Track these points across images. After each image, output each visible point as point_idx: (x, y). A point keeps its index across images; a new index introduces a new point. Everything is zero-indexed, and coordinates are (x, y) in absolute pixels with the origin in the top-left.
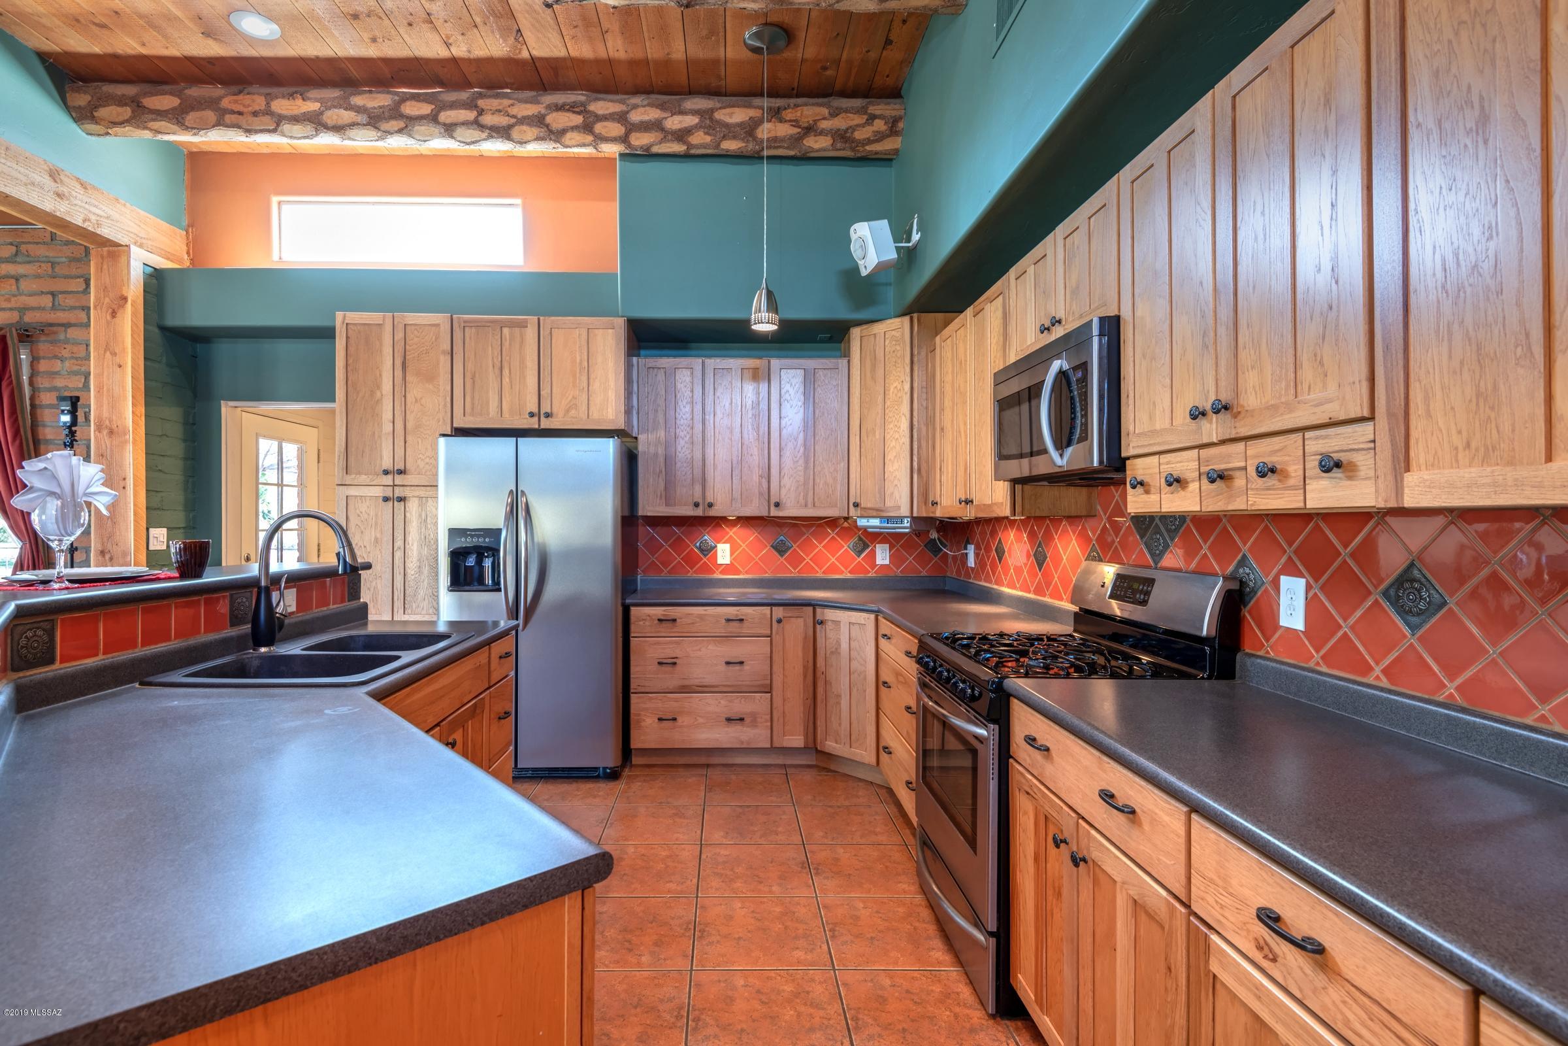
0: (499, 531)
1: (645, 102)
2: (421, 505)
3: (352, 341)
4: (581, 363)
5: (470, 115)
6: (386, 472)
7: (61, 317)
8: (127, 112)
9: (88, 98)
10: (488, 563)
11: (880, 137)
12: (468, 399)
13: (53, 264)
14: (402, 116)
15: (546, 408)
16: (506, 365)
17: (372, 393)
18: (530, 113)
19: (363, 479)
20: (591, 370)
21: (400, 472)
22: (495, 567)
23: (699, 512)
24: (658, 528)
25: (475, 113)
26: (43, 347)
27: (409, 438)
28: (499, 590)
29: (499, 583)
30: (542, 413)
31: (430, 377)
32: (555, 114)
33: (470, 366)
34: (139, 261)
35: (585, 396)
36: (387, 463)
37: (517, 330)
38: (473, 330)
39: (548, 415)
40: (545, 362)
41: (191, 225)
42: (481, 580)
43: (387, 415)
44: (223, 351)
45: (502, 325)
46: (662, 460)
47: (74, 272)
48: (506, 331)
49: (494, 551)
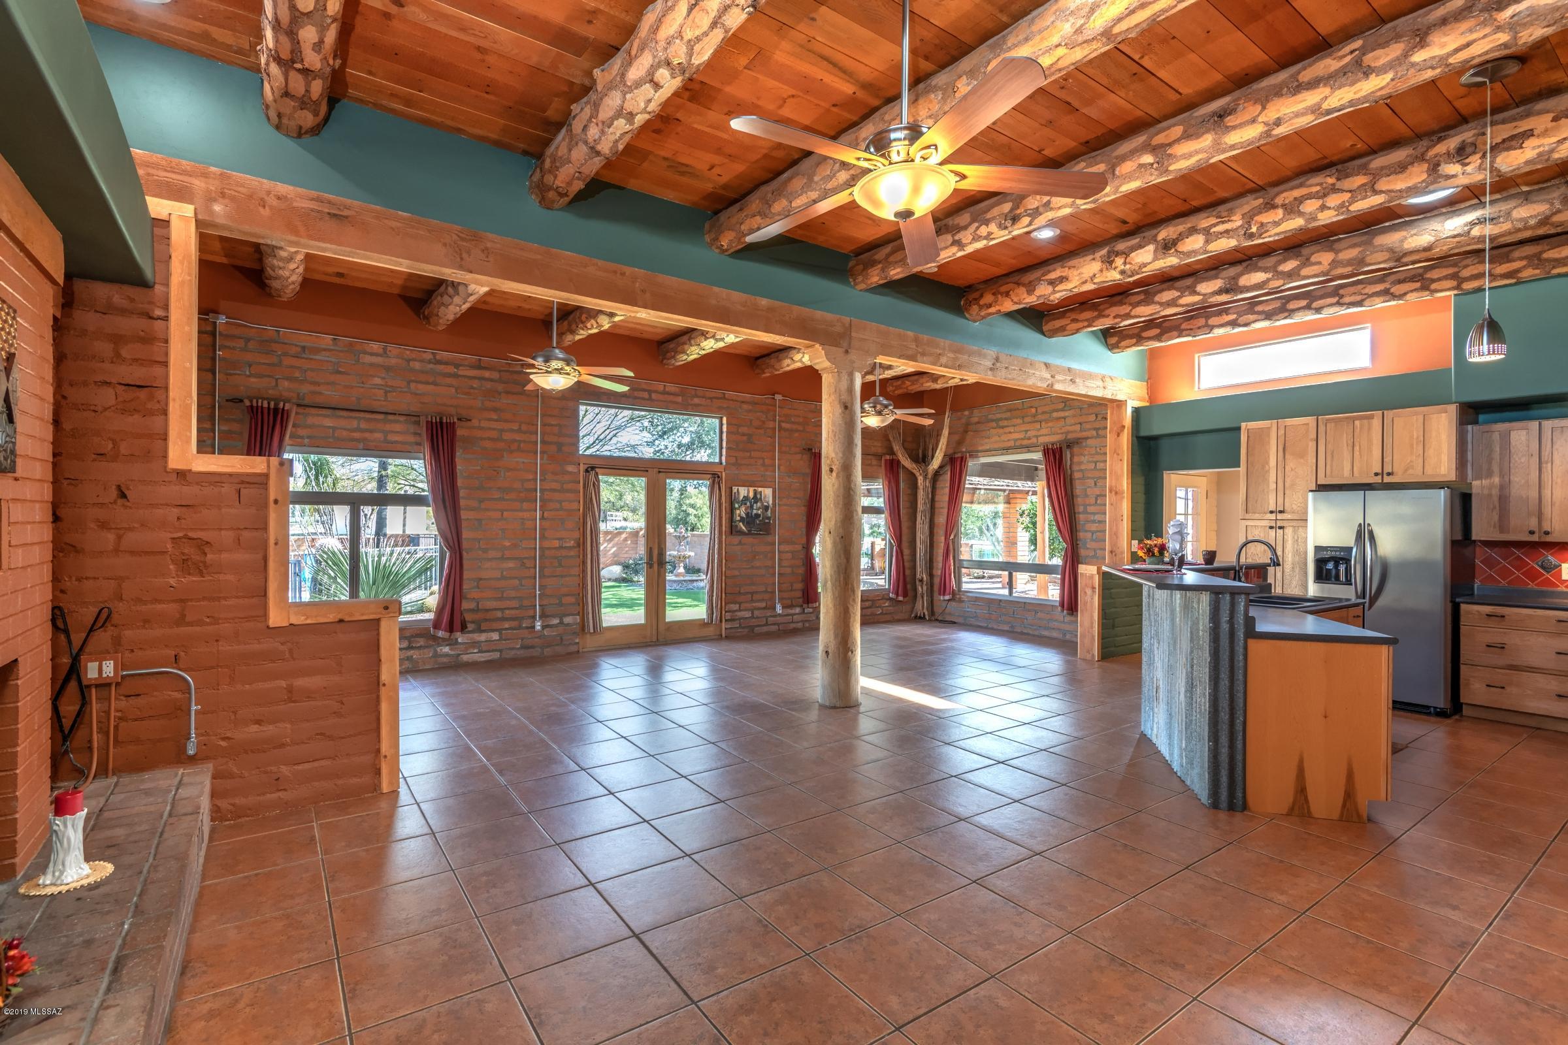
0: (1351, 548)
1: (1476, 261)
2: (1295, 532)
3: (1251, 439)
4: (1418, 438)
5: (1335, 300)
6: (1272, 512)
7: (1085, 434)
8: (1134, 340)
9: (1117, 339)
10: (1342, 568)
12: (1328, 467)
13: (1081, 409)
14: (1287, 310)
15: (1388, 469)
16: (1357, 444)
17: (1263, 467)
18: (1378, 290)
19: (1257, 516)
20: (1426, 442)
21: (1281, 512)
22: (1348, 570)
23: (1535, 538)
24: (1496, 549)
25: (1337, 298)
26: (1076, 449)
27: (1287, 492)
28: (1351, 584)
29: (1350, 580)
30: (1385, 472)
31: (1302, 455)
32: (1398, 286)
33: (1330, 447)
34: (1132, 404)
35: (1421, 460)
36: (1272, 508)
37: (1365, 421)
38: (1333, 424)
39: (1389, 474)
40: (1388, 441)
41: (1149, 378)
42: (1337, 577)
43: (1272, 477)
44: (1164, 445)
45: (1354, 419)
46: (1496, 499)
47: (1091, 411)
48: (1357, 423)
49: (1347, 561)
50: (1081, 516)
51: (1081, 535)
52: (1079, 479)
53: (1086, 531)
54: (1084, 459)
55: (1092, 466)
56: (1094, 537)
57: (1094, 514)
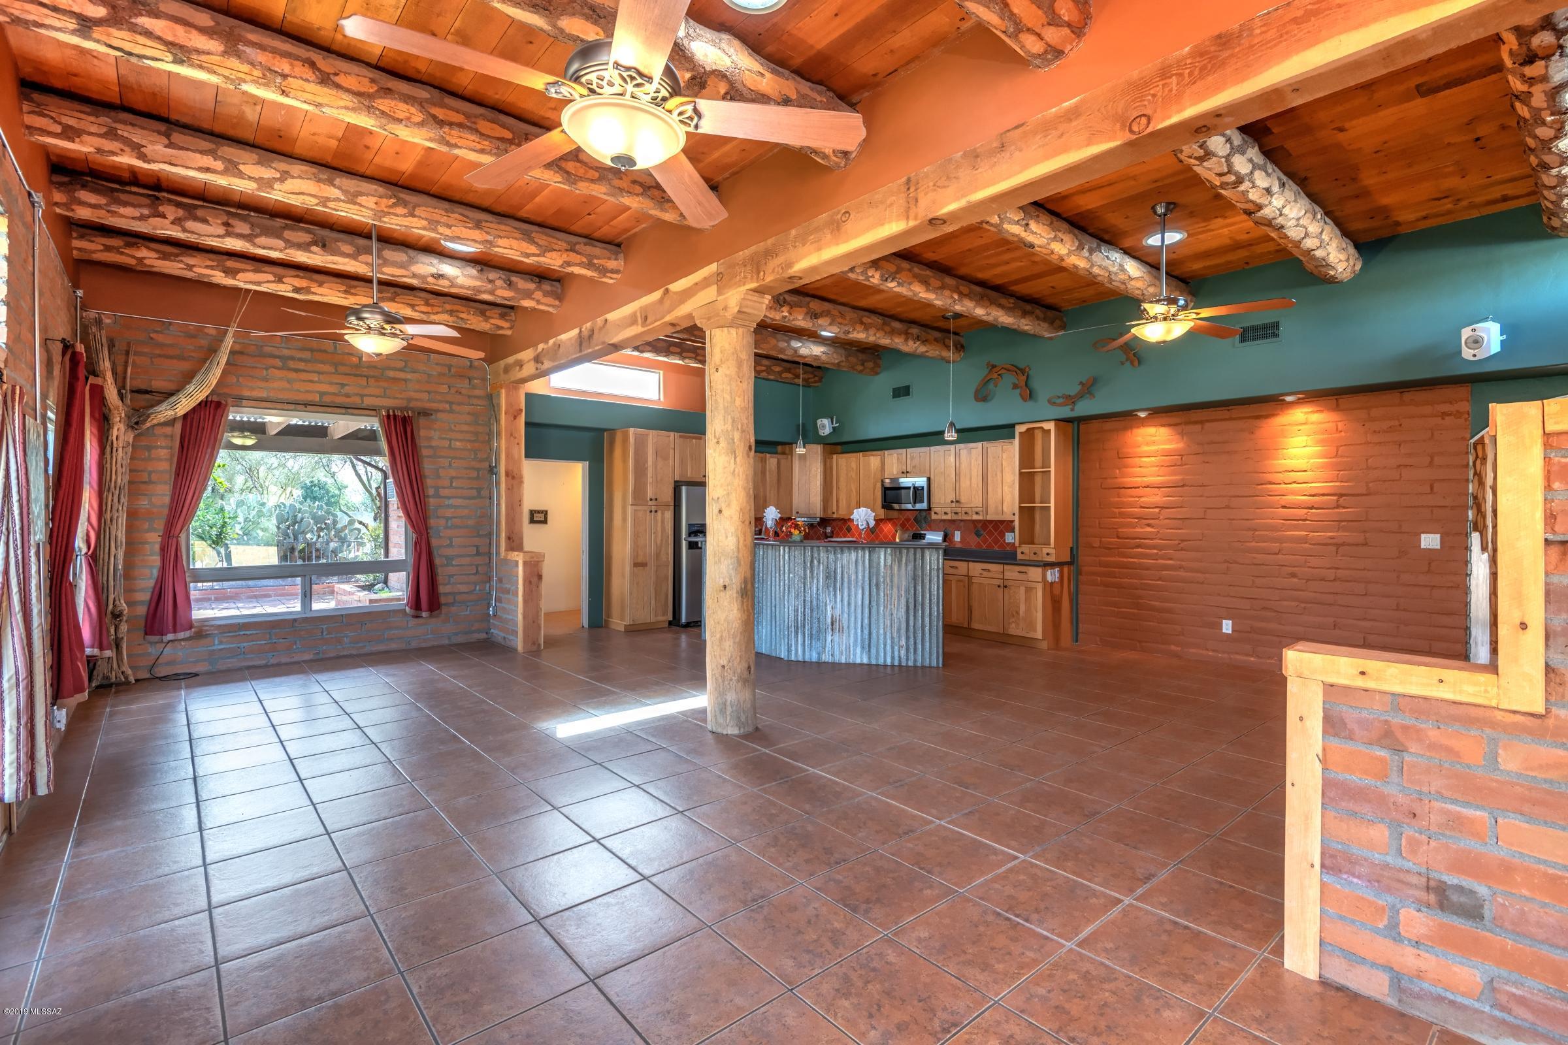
2: (663, 514)
3: (637, 442)
6: (651, 500)
7: (434, 405)
11: (815, 382)
12: (680, 469)
17: (644, 465)
19: (641, 502)
21: (656, 499)
26: (423, 421)
27: (658, 485)
36: (651, 496)
43: (650, 475)
47: (441, 380)
50: (431, 500)
51: (432, 522)
52: (428, 457)
53: (438, 517)
54: (435, 435)
55: (446, 444)
56: (449, 524)
57: (449, 498)
